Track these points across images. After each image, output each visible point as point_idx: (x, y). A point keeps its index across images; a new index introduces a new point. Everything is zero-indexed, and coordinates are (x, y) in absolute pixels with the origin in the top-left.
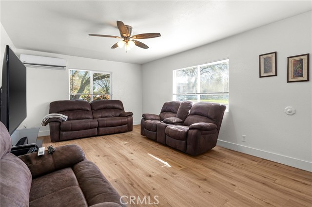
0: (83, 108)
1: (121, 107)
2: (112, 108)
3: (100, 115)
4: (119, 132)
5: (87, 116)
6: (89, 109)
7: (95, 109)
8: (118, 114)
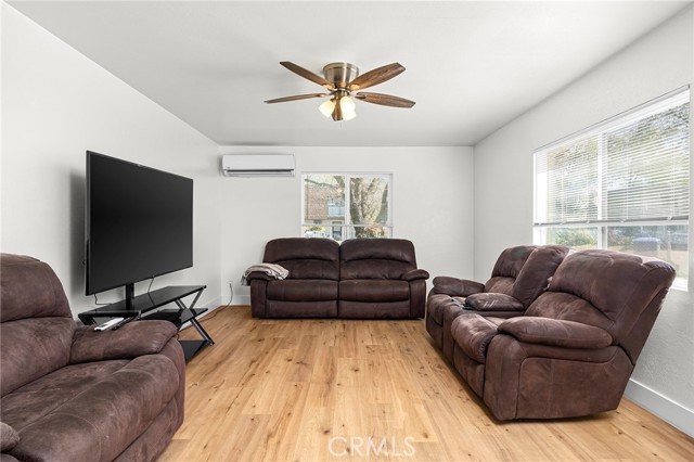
0: (322, 255)
1: (407, 257)
2: (384, 258)
3: (355, 274)
4: (388, 318)
5: (326, 274)
6: (333, 258)
7: (347, 259)
8: (397, 274)
